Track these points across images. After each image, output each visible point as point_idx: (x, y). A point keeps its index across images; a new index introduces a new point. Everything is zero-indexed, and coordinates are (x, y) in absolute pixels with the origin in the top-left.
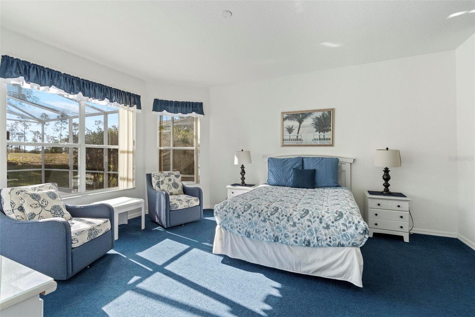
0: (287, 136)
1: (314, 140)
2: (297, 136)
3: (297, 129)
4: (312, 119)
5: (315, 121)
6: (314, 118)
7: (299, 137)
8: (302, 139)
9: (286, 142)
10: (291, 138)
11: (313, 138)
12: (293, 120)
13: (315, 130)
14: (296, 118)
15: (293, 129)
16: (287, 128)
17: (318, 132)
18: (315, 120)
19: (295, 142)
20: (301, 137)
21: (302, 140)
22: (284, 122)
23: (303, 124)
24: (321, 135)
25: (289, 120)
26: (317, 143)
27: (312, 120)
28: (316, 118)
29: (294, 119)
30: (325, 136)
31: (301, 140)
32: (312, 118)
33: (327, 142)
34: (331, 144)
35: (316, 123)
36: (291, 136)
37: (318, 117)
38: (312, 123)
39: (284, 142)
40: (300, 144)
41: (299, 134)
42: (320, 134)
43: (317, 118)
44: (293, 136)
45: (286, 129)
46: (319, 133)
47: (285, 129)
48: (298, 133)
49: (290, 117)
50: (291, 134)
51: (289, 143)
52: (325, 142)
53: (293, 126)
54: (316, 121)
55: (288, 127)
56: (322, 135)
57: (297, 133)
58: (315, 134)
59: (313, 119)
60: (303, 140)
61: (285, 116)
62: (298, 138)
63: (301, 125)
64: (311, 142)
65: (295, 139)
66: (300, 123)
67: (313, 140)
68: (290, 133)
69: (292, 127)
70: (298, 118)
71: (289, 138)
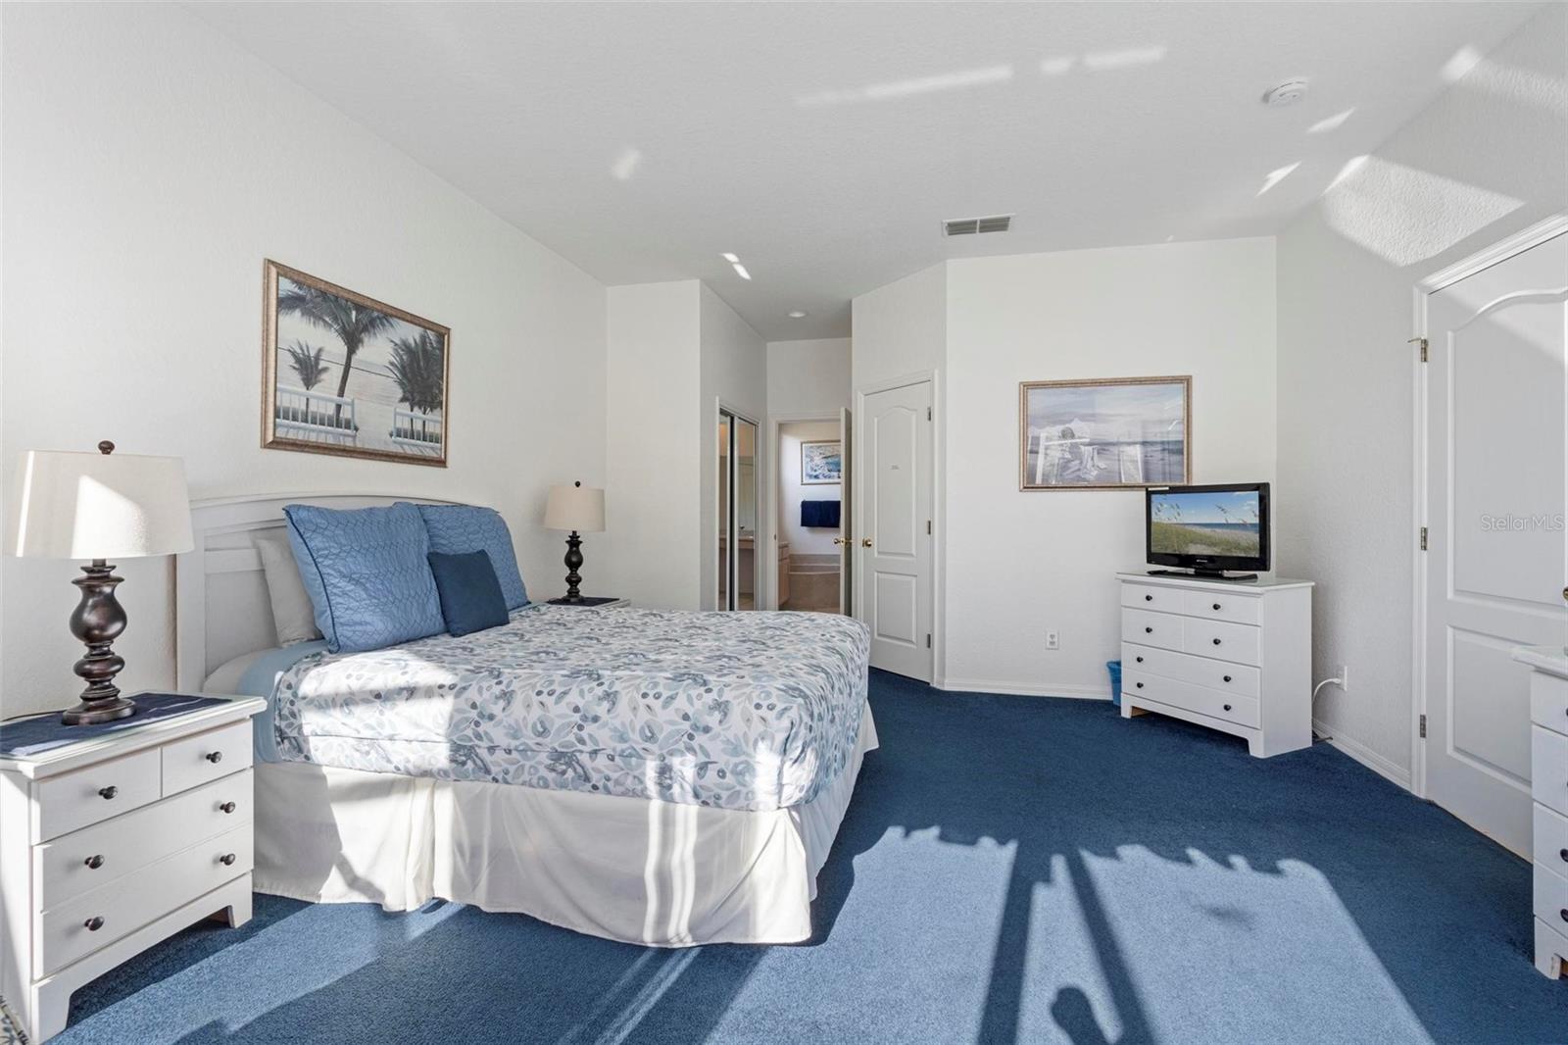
0: (293, 392)
1: (394, 434)
2: (339, 407)
3: (337, 372)
4: (392, 344)
5: (402, 359)
6: (398, 342)
7: (345, 414)
8: (357, 421)
9: (288, 427)
10: (313, 408)
11: (392, 425)
12: (321, 323)
13: (399, 393)
14: (335, 319)
15: (322, 365)
16: (294, 354)
17: (407, 404)
18: (402, 353)
19: (327, 433)
20: (353, 416)
21: (356, 429)
22: (281, 318)
23: (361, 354)
24: (417, 418)
25: (303, 314)
26: (406, 447)
27: (389, 348)
28: (403, 347)
29: (327, 319)
30: (427, 423)
31: (352, 427)
32: (392, 341)
33: (432, 448)
34: (443, 457)
35: (403, 367)
36: (311, 401)
37: (410, 345)
38: (392, 364)
39: (281, 426)
40: (349, 443)
41: (347, 398)
42: (412, 413)
43: (406, 347)
44: (322, 403)
45: (292, 361)
46: (412, 410)
47: (287, 360)
48: (341, 393)
49: (311, 305)
50: (315, 391)
51: (301, 432)
52: (427, 447)
53: (320, 350)
54: (405, 357)
55: (299, 351)
56: (420, 418)
57: (336, 392)
58: (398, 410)
59: (396, 345)
60: (358, 425)
61: (287, 286)
62: (341, 415)
63: (354, 358)
64: (386, 443)
65: (330, 418)
66: (351, 351)
67: (391, 435)
68: (309, 382)
69: (317, 358)
70: (344, 318)
71: (304, 408)
